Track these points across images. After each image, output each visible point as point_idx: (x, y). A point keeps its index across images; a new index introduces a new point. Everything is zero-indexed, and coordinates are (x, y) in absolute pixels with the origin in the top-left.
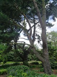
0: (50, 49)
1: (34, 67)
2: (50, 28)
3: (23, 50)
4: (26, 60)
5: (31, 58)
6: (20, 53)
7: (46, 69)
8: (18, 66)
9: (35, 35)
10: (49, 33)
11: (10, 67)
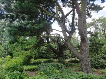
0: (94, 42)
1: (71, 65)
2: (98, 12)
3: (58, 44)
4: (62, 57)
5: (70, 55)
6: (55, 48)
7: (84, 68)
8: (50, 63)
9: (75, 24)
10: (96, 20)
11: (42, 64)
